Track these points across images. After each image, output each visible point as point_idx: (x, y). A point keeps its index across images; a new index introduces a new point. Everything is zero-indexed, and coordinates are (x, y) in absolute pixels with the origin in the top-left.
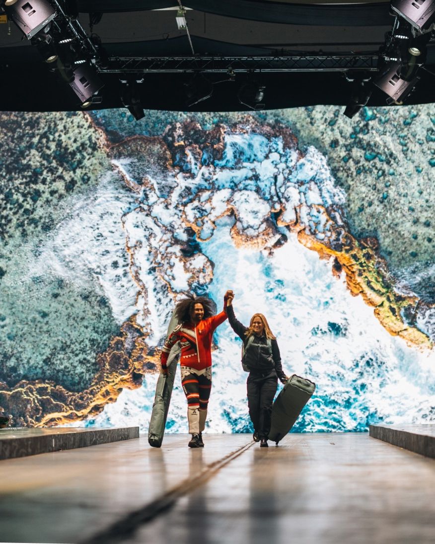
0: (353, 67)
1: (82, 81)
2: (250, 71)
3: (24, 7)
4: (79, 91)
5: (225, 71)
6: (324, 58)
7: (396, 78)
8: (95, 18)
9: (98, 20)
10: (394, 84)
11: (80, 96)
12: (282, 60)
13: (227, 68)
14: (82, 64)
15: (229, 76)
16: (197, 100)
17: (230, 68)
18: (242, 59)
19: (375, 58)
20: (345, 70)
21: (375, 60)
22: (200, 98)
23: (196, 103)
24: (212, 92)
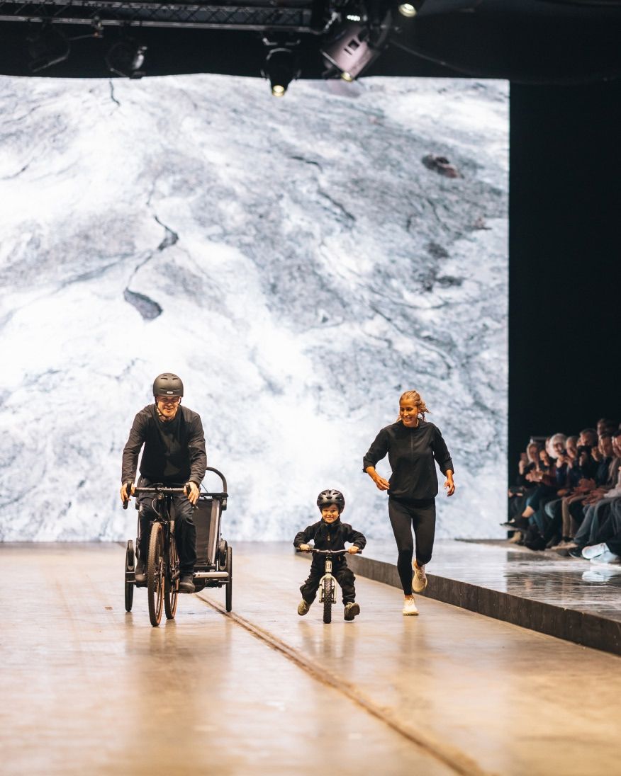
0: (274, 24)
2: (125, 23)
5: (89, 22)
6: (234, 9)
7: (354, 44)
10: (350, 53)
12: (172, 10)
13: (92, 18)
15: (94, 30)
16: (46, 63)
17: (97, 18)
18: (114, 6)
19: (307, 12)
20: (262, 28)
21: (307, 15)
22: (52, 60)
23: (45, 67)
24: (69, 52)
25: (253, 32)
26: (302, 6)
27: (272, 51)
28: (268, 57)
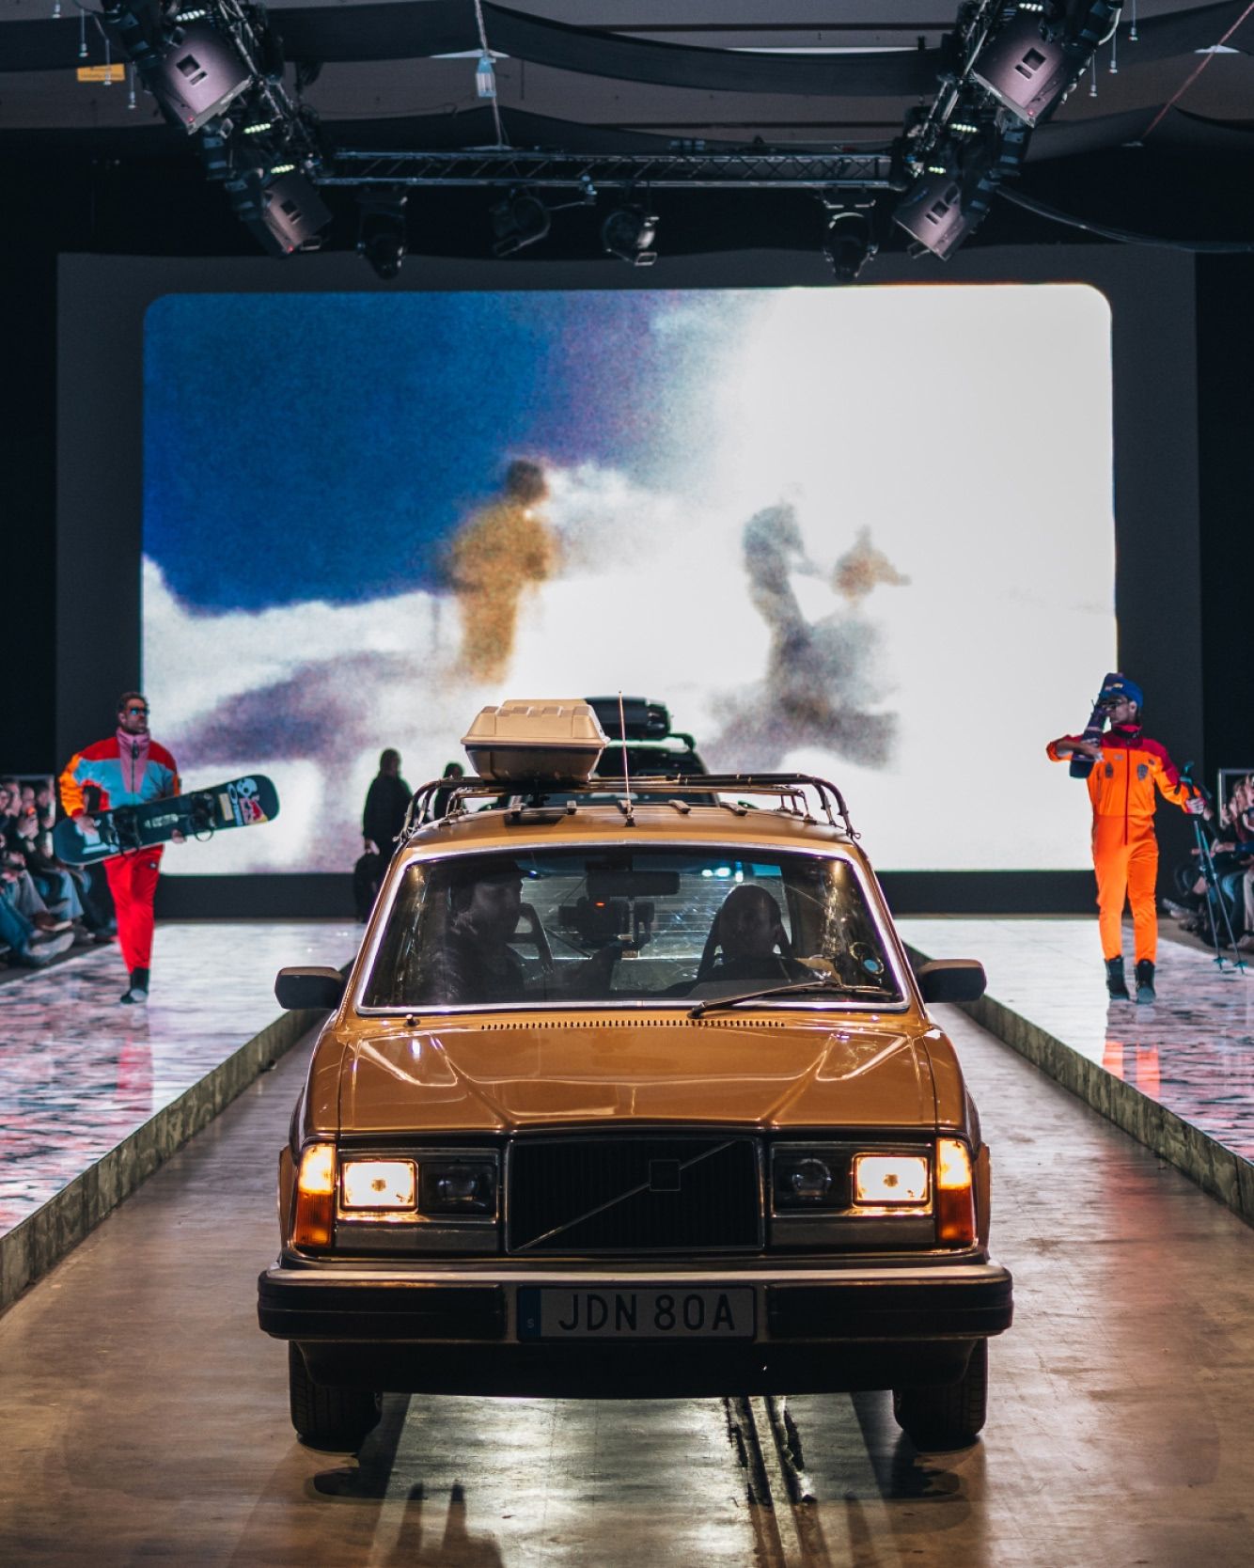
0: (838, 178)
1: (287, 208)
2: (627, 185)
3: (182, 66)
4: (279, 229)
5: (575, 184)
6: (780, 159)
7: (940, 208)
8: (309, 71)
9: (313, 77)
10: (935, 222)
11: (281, 240)
12: (692, 163)
13: (579, 178)
14: (286, 173)
15: (584, 195)
16: (516, 244)
17: (586, 178)
18: (610, 160)
19: (884, 160)
20: (822, 184)
21: (885, 164)
22: (524, 239)
23: (515, 249)
24: (547, 228)
25: (810, 189)
26: (879, 152)
27: (836, 217)
28: (832, 224)
